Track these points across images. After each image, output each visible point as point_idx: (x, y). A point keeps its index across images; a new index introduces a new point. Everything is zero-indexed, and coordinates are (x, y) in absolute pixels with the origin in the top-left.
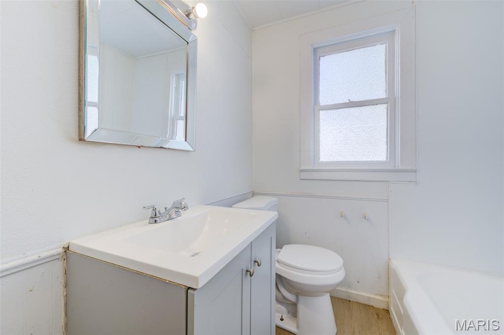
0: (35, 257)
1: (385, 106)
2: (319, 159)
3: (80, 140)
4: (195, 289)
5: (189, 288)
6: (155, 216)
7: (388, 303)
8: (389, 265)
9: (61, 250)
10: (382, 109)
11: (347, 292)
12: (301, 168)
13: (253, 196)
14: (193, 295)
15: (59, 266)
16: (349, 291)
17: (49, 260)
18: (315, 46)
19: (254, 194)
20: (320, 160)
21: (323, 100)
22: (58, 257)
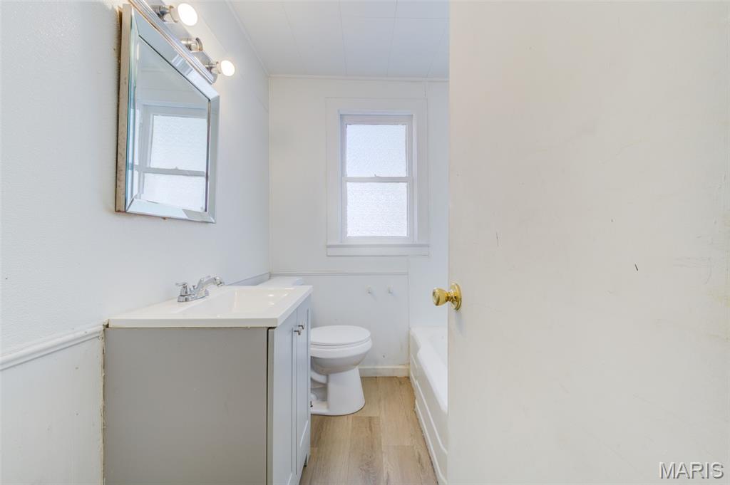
0: (82, 333)
1: (405, 184)
2: (347, 233)
3: (118, 211)
4: (274, 328)
5: (270, 328)
6: (186, 292)
7: (408, 371)
8: (409, 335)
9: (102, 328)
10: (403, 187)
11: (374, 369)
12: (329, 243)
13: (270, 278)
14: (273, 332)
15: (99, 344)
16: (376, 367)
17: (82, 340)
18: (342, 113)
19: (271, 276)
20: (348, 235)
21: (350, 172)
22: (97, 335)
